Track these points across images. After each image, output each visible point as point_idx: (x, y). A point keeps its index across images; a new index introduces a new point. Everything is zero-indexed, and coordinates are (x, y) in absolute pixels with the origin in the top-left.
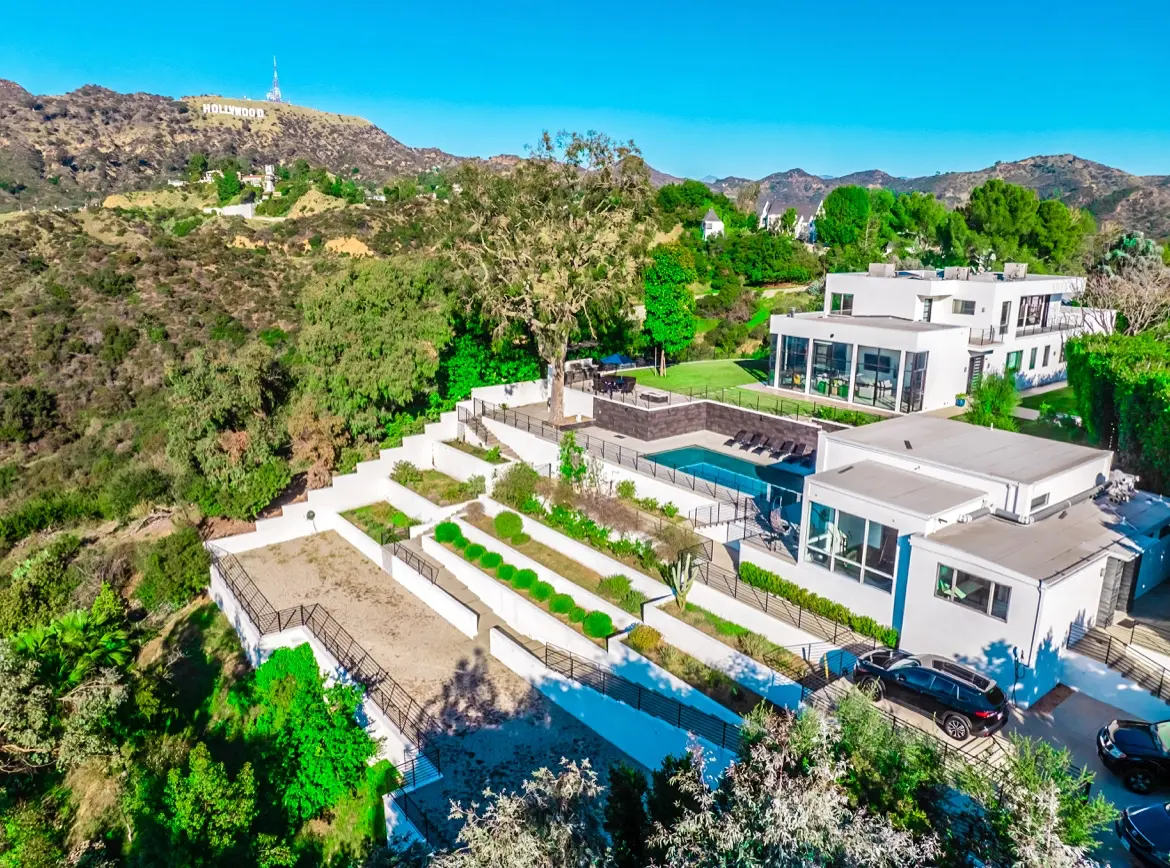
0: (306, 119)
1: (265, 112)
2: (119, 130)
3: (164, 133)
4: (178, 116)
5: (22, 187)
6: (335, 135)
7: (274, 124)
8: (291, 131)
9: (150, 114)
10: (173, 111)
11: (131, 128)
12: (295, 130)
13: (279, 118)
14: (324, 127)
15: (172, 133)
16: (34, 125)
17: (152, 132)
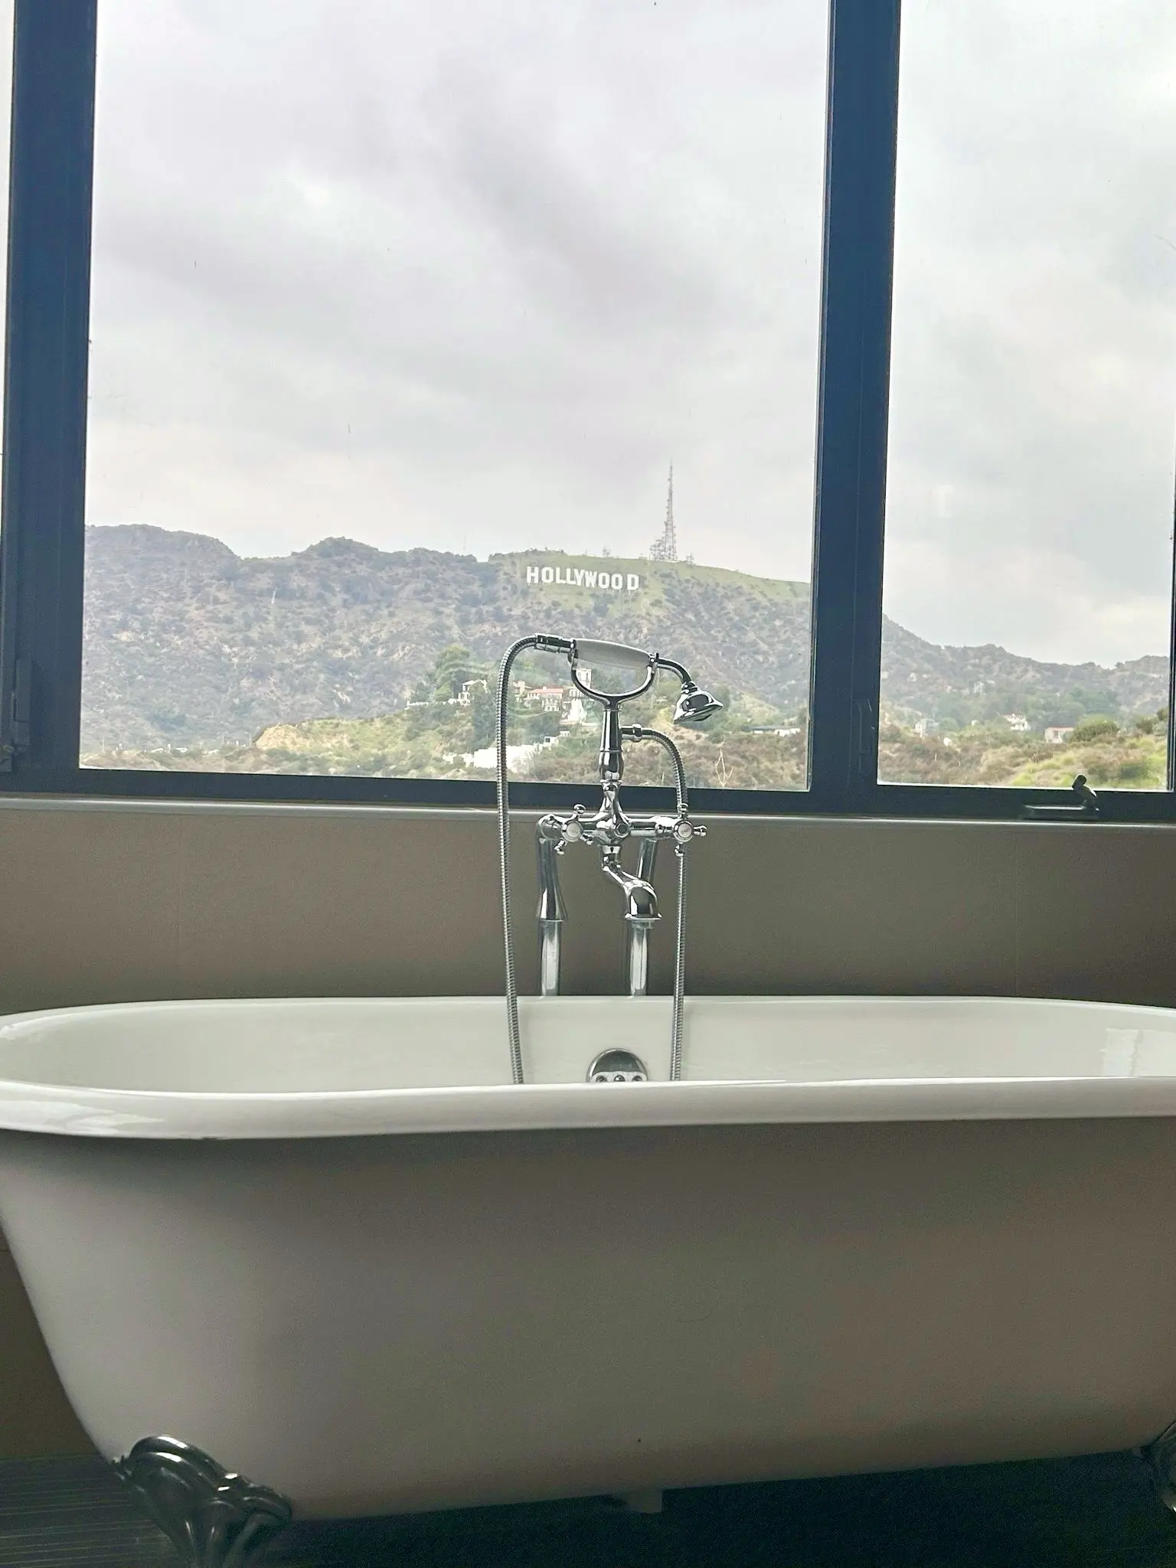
0: (721, 592)
1: (642, 580)
2: (370, 618)
3: (449, 622)
4: (476, 588)
5: (180, 721)
6: (778, 623)
7: (656, 603)
8: (690, 616)
9: (427, 589)
10: (468, 583)
11: (391, 615)
12: (697, 615)
13: (666, 592)
14: (755, 608)
15: (464, 622)
16: (224, 611)
17: (428, 620)
